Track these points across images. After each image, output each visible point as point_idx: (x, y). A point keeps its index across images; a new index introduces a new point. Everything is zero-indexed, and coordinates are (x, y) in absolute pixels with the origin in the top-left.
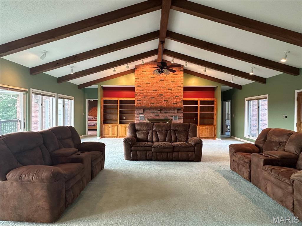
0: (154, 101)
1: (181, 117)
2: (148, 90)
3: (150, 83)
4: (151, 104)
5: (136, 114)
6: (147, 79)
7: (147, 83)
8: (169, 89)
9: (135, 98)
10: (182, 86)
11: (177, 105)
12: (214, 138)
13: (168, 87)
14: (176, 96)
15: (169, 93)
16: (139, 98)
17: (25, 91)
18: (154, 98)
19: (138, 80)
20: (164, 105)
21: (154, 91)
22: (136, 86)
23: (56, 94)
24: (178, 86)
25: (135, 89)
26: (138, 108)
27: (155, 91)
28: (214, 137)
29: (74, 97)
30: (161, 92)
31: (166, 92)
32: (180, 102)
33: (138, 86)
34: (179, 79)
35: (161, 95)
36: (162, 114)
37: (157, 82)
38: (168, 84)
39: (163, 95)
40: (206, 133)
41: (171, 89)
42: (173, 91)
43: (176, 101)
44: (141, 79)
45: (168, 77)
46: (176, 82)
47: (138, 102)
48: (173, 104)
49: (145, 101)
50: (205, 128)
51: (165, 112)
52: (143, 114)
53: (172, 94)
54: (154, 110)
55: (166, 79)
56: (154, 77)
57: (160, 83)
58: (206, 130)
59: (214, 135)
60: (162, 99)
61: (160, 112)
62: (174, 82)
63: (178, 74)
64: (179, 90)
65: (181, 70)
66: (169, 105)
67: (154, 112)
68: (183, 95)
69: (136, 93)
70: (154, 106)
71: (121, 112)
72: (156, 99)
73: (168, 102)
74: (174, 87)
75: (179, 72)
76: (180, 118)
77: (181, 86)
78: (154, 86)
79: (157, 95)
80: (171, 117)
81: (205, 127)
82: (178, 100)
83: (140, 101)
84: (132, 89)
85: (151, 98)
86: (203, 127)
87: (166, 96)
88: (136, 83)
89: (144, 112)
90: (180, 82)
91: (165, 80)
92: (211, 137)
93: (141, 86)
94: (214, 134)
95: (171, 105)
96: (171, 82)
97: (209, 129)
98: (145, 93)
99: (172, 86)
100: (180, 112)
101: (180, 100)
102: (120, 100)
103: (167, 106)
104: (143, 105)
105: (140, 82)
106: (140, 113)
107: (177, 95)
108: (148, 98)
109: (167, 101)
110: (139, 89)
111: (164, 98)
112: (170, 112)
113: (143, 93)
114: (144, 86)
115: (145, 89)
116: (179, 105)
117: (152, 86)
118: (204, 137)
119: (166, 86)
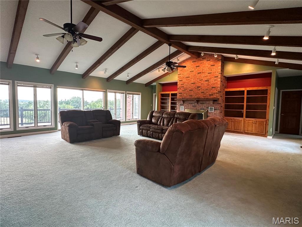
0: (192, 93)
1: (217, 108)
2: (187, 84)
3: (189, 77)
4: (190, 96)
5: (178, 105)
6: (187, 73)
7: (187, 77)
8: (206, 81)
9: (178, 91)
10: (219, 76)
11: (213, 96)
12: (264, 135)
13: (205, 79)
14: (213, 88)
15: (205, 85)
16: (181, 91)
17: (104, 91)
18: (192, 90)
19: (180, 75)
20: (201, 96)
21: (192, 84)
22: (178, 82)
23: (125, 92)
24: (215, 77)
25: (178, 83)
26: (179, 100)
27: (194, 84)
28: (264, 133)
29: (141, 93)
30: (198, 84)
31: (203, 84)
32: (217, 93)
33: (180, 81)
34: (216, 70)
35: (198, 87)
36: (199, 105)
37: (195, 75)
38: (205, 75)
39: (200, 87)
40: (254, 128)
41: (207, 81)
42: (210, 82)
43: (212, 92)
44: (182, 74)
45: (206, 69)
46: (213, 73)
47: (180, 95)
48: (210, 95)
49: (185, 93)
50: (253, 123)
51: (202, 104)
52: (183, 105)
53: (208, 85)
54: (192, 102)
55: (203, 71)
56: (193, 71)
57: (198, 76)
58: (254, 124)
59: (264, 132)
60: (199, 91)
61: (196, 103)
62: (211, 73)
63: (215, 64)
64: (216, 81)
65: (218, 60)
66: (205, 97)
67: (192, 103)
68: (220, 86)
69: (178, 87)
70: (192, 98)
71: (172, 103)
72: (194, 91)
73: (205, 94)
74: (211, 78)
75: (217, 62)
76: (216, 110)
77: (217, 77)
78: (193, 79)
79: (195, 87)
80: (207, 108)
81: (252, 121)
82: (214, 91)
83: (181, 93)
84: (176, 84)
85: (190, 90)
86: (250, 121)
87: (203, 88)
88: (179, 78)
89: (183, 103)
90: (217, 72)
91: (203, 73)
92: (259, 134)
93: (182, 81)
94: (264, 130)
95: (208, 96)
96: (208, 73)
97: (257, 124)
98: (185, 87)
99: (209, 77)
100: (216, 104)
101: (217, 90)
102: (171, 94)
103: (204, 98)
104: (183, 97)
105: (181, 77)
106: (180, 105)
107: (214, 86)
108: (187, 91)
109: (204, 92)
110: (181, 83)
111: (201, 90)
112: (206, 104)
113: (183, 87)
114: (184, 80)
115: (185, 83)
116: (215, 96)
117: (191, 80)
118: (251, 132)
119: (203, 78)
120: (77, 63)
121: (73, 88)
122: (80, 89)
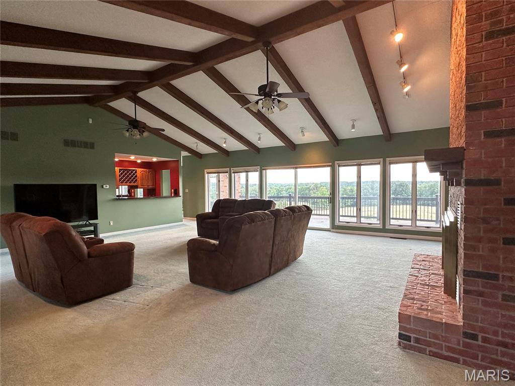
120: (259, 134)
121: (274, 167)
122: (291, 168)
